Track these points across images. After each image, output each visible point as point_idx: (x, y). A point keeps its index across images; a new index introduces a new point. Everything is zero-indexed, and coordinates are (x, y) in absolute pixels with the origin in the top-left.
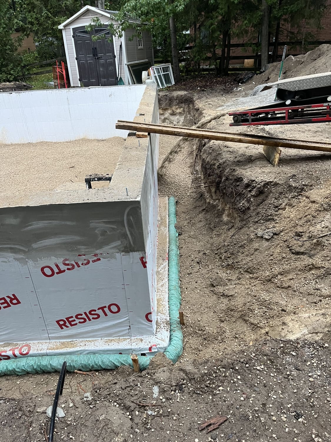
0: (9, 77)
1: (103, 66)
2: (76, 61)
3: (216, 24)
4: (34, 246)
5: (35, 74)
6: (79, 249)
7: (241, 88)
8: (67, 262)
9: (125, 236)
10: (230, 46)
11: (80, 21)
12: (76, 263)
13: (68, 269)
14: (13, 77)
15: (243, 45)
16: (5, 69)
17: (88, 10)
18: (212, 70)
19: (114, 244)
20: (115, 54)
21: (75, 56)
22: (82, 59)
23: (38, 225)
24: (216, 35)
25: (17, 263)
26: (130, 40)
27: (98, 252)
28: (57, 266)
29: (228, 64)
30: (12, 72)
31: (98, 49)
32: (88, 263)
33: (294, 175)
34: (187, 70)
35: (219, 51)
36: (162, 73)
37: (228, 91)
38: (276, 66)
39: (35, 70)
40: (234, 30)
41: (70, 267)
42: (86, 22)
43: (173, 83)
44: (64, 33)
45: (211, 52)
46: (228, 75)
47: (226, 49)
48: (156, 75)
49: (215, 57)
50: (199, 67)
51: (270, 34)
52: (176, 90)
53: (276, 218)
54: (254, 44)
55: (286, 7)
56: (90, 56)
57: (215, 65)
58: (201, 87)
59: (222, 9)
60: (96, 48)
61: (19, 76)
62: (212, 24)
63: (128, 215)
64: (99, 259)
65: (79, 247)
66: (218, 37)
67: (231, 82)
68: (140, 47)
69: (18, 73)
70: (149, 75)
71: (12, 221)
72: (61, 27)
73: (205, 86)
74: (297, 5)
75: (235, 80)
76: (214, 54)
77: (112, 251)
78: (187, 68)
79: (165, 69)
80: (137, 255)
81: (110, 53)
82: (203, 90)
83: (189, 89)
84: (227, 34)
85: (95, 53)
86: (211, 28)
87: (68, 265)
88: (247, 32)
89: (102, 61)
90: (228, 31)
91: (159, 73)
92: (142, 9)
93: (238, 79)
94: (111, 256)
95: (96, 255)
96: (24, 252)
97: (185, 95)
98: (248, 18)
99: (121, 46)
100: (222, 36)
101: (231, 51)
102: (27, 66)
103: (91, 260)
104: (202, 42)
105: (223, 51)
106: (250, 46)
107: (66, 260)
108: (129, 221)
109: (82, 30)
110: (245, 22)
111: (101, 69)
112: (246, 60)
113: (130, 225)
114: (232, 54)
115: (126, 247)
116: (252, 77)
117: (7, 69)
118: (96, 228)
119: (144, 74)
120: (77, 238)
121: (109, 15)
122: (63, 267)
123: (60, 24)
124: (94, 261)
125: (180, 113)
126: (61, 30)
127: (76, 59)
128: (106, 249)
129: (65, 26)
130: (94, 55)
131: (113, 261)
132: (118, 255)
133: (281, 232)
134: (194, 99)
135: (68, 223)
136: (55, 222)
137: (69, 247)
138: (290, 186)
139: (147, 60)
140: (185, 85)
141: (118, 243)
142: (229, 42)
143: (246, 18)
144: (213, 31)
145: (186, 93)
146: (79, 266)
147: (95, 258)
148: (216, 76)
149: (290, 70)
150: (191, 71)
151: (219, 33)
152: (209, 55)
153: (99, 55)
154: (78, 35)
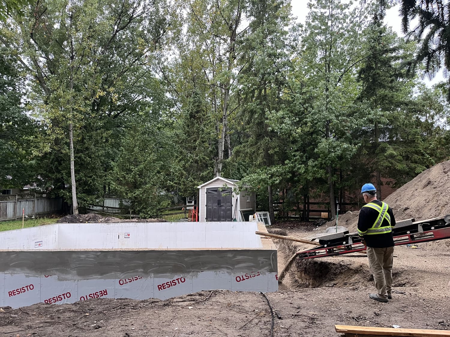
0: (146, 216)
1: (223, 210)
2: (206, 207)
3: (299, 190)
4: (236, 267)
5: (166, 215)
6: (253, 269)
7: (319, 228)
8: (247, 275)
9: (271, 264)
10: (309, 203)
11: (213, 184)
12: (250, 276)
13: (247, 278)
14: (149, 216)
15: (318, 203)
16: (144, 210)
17: (218, 179)
18: (297, 218)
19: (266, 268)
20: (233, 204)
21: (205, 204)
22: (210, 206)
23: (239, 257)
24: (299, 197)
25: (227, 274)
26: (243, 196)
27: (259, 271)
28: (242, 277)
29: (308, 215)
30: (149, 213)
31: (221, 201)
32: (255, 276)
33: (343, 261)
34: (279, 217)
35: (302, 206)
36: (263, 217)
37: (310, 230)
38: (341, 217)
39: (167, 212)
40: (311, 194)
41: (247, 277)
43: (270, 224)
44: (200, 190)
45: (296, 206)
46: (309, 222)
47: (307, 205)
48: (259, 218)
49: (299, 210)
50: (287, 216)
51: (335, 198)
52: (273, 228)
53: (335, 279)
54: (325, 203)
55: (344, 183)
56: (215, 206)
57: (299, 215)
58: (290, 227)
59: (302, 182)
60: (220, 200)
61: (154, 216)
62: (296, 190)
63: (272, 256)
64: (259, 275)
65: (252, 268)
66: (300, 198)
67: (311, 225)
68: (247, 201)
69: (153, 213)
70: (254, 218)
71: (230, 255)
72: (198, 187)
73: (294, 226)
74: (351, 182)
75: (314, 224)
76: (298, 207)
77: (265, 271)
78: (279, 215)
79: (265, 215)
80: (274, 274)
81: (229, 203)
82: (292, 229)
83: (282, 227)
84: (306, 197)
85: (219, 203)
86: (296, 192)
87: (247, 276)
88: (320, 196)
89: (223, 208)
90: (307, 195)
91: (260, 216)
92: (254, 181)
93: (316, 224)
94: (264, 273)
95: (258, 273)
96: (231, 269)
97: (280, 231)
98: (319, 188)
99: (237, 200)
100: (303, 197)
101: (310, 207)
102: (162, 209)
103: (256, 275)
104: (290, 200)
105: (305, 206)
106: (323, 204)
107: (247, 274)
108: (272, 258)
109: (213, 190)
110: (318, 190)
111: (222, 213)
112: (322, 213)
113: (273, 260)
114: (310, 208)
115: (270, 270)
116: (325, 223)
117: (146, 211)
118: (259, 261)
119: (251, 217)
120: (252, 264)
121: (233, 183)
122: (245, 277)
123: (198, 185)
124: (257, 275)
125: (277, 242)
126: (199, 189)
127: (206, 206)
128: (262, 270)
129: (202, 187)
130: (218, 204)
131: (265, 275)
132: (267, 273)
133: (337, 283)
134: (287, 233)
135: (250, 257)
136: (246, 257)
137: (248, 268)
138: (341, 265)
139: (252, 209)
140: (279, 225)
141: (268, 267)
142: (308, 201)
143: (318, 188)
144: (297, 194)
145: (280, 230)
146: (251, 277)
147: (258, 274)
148: (301, 221)
149: (350, 220)
150: (281, 218)
151: (301, 195)
152: (295, 208)
153: (222, 204)
154: (209, 192)
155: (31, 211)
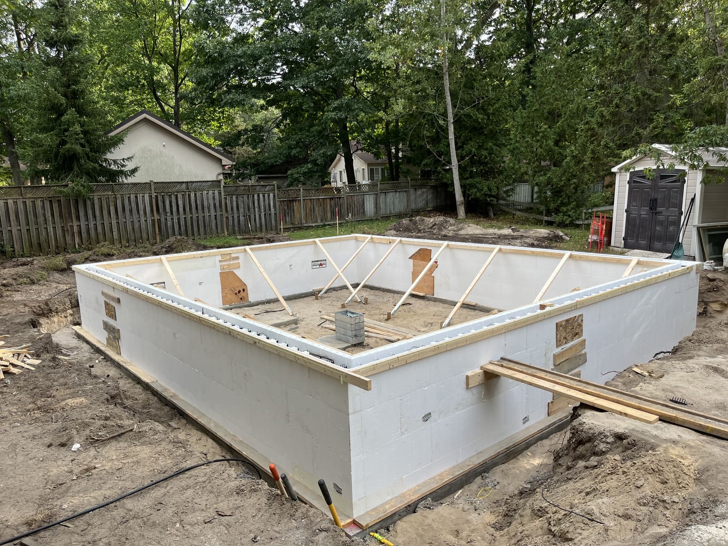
1: (661, 223)
2: (625, 214)
11: (641, 162)
17: (655, 149)
20: (683, 210)
21: (626, 208)
22: (634, 212)
31: (659, 201)
42: (649, 165)
44: (617, 177)
56: (644, 212)
60: (656, 200)
72: (614, 169)
81: (676, 208)
85: (653, 205)
89: (661, 218)
99: (693, 200)
109: (641, 175)
111: (658, 228)
123: (613, 166)
126: (614, 174)
127: (626, 211)
129: (621, 169)
130: (651, 209)
153: (659, 209)
154: (636, 180)
155: (404, 206)
